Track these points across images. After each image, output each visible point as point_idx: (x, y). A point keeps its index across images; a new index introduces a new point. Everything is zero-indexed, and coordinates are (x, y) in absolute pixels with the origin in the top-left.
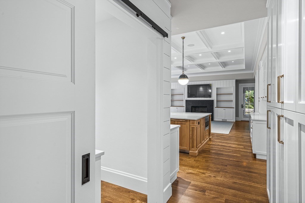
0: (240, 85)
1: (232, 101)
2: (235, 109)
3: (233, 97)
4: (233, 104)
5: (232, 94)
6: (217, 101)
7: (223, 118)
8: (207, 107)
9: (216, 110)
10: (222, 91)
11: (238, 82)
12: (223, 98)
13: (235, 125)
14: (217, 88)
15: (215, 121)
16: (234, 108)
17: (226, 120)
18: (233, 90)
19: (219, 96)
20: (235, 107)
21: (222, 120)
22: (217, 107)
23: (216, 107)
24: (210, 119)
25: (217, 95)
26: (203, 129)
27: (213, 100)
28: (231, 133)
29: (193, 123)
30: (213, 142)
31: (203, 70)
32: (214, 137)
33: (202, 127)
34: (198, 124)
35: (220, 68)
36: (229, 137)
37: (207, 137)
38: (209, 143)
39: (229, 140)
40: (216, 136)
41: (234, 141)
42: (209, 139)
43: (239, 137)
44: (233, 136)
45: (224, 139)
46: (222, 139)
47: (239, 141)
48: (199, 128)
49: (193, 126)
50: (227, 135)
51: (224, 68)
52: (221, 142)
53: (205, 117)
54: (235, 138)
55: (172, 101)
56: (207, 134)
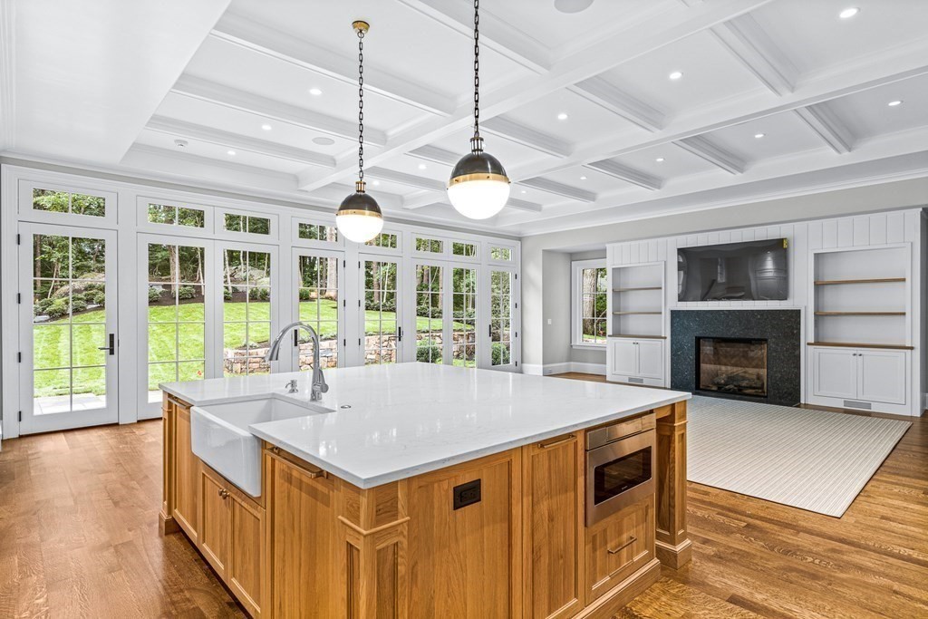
1: (904, 314)
2: (917, 354)
3: (908, 298)
4: (911, 330)
5: (904, 280)
6: (819, 316)
7: (852, 396)
8: (766, 340)
9: (810, 356)
13: (911, 438)
14: (815, 254)
15: (806, 406)
16: (912, 348)
17: (869, 406)
18: (907, 263)
19: (828, 292)
20: (917, 343)
21: (846, 403)
22: (817, 343)
23: (812, 340)
24: (677, 434)
25: (819, 286)
26: (551, 519)
27: (799, 311)
28: (860, 511)
29: (351, 505)
30: (676, 597)
31: (739, 174)
32: (728, 531)
33: (544, 507)
34: (456, 508)
35: (830, 156)
36: (834, 550)
37: (630, 557)
38: (647, 600)
39: (817, 584)
40: (748, 526)
41: (859, 603)
42: (656, 561)
43: (915, 555)
44: (866, 539)
45: (782, 563)
46: (770, 565)
47: (903, 606)
48: (482, 527)
49: (352, 533)
50: (824, 529)
51: (850, 150)
52: (747, 596)
53: (587, 430)
54: (875, 573)
55: (616, 316)
56: (625, 536)
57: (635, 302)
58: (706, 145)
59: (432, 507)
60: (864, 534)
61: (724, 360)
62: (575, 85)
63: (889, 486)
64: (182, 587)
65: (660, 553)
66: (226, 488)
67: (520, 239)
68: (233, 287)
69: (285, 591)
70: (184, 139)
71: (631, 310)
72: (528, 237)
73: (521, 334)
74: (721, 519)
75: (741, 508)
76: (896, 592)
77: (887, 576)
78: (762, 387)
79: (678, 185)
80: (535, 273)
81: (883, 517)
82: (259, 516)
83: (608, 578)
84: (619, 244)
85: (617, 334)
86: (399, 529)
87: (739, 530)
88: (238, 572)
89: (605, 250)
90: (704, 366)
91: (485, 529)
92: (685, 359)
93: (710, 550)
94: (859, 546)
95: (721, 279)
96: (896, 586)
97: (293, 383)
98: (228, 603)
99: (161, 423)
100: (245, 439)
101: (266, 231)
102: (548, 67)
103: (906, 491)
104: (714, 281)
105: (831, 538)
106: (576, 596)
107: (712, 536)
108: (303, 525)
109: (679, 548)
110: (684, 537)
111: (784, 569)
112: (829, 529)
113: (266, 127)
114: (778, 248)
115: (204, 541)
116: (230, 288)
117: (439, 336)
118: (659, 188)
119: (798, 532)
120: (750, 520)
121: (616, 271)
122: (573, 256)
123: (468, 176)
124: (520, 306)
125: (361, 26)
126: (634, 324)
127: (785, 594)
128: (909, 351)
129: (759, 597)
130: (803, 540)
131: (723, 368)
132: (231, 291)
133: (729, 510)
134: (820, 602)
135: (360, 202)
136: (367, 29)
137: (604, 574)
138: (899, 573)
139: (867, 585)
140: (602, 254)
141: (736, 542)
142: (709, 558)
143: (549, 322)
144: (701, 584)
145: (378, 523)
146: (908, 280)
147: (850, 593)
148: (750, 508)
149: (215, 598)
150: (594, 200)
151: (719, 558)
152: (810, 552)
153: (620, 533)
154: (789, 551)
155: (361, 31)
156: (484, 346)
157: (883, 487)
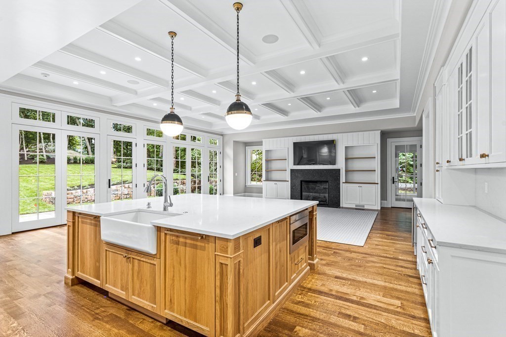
0: (389, 141)
1: (375, 171)
2: (379, 185)
3: (376, 164)
4: (377, 177)
5: (375, 158)
6: (347, 171)
7: (358, 203)
8: (327, 182)
9: (343, 187)
10: (356, 153)
11: (385, 135)
12: (356, 165)
13: (379, 217)
14: (346, 147)
15: (342, 207)
16: (377, 184)
17: (364, 206)
18: (376, 151)
19: (350, 162)
20: (379, 182)
21: (356, 206)
22: (346, 182)
23: (344, 181)
24: (314, 217)
25: (347, 159)
26: (280, 251)
27: (340, 170)
28: (369, 244)
29: (223, 247)
30: (317, 279)
31: (319, 113)
32: (328, 255)
33: (278, 246)
34: (255, 247)
35: (351, 109)
36: (364, 257)
37: (301, 266)
38: (307, 282)
39: (361, 269)
40: (334, 252)
41: (375, 273)
42: (308, 267)
43: (388, 256)
44: (373, 252)
45: (349, 264)
46: (345, 264)
47: (387, 272)
48: (261, 255)
49: (223, 258)
50: (359, 251)
51: (358, 107)
52: (341, 276)
53: (290, 216)
54: (378, 263)
55: (267, 171)
56: (300, 258)
57: (275, 165)
58: (310, 101)
59: (248, 247)
60: (372, 251)
61: (311, 190)
62: (265, 72)
63: (376, 234)
64: (97, 307)
65: (310, 265)
66: (127, 254)
67: (222, 135)
68: (47, 156)
69: (174, 293)
70: (48, 73)
71: (273, 169)
72: (226, 134)
73: (223, 181)
74: (325, 251)
75: (330, 247)
76: (385, 268)
77: (381, 263)
78: (326, 201)
79: (295, 115)
80: (230, 151)
81: (376, 245)
82: (155, 263)
83: (295, 274)
84: (276, 139)
85: (267, 180)
86: (241, 255)
87: (332, 254)
88: (137, 292)
89: (262, 142)
90: (303, 193)
91: (263, 256)
92: (296, 190)
93: (324, 262)
94: (371, 255)
95: (305, 156)
96: (385, 266)
97: (149, 204)
98: (127, 310)
99: (66, 228)
100: (148, 228)
101: (92, 126)
102: (254, 63)
103: (381, 235)
104: (302, 157)
105: (362, 253)
106: (287, 282)
107: (323, 257)
108: (187, 261)
109: (315, 262)
110: (316, 258)
111: (350, 265)
112: (361, 250)
113: (103, 73)
114: (331, 144)
115: (106, 283)
116: (45, 156)
117: (176, 182)
118: (287, 116)
119: (351, 252)
120: (335, 250)
121: (267, 151)
122: (246, 144)
123: (236, 111)
124: (223, 167)
125: (173, 34)
126: (275, 175)
127: (352, 273)
128: (376, 185)
129: (344, 275)
130: (353, 255)
131: (311, 194)
132: (45, 158)
133: (326, 248)
134: (363, 274)
135: (172, 117)
136: (175, 36)
137: (294, 273)
138: (384, 262)
139: (376, 267)
140: (260, 143)
141: (332, 258)
142: (324, 265)
143: (236, 174)
144: (324, 274)
145: (235, 253)
146: (376, 158)
147: (372, 270)
148: (333, 246)
149: (118, 308)
150: (259, 119)
151: (328, 265)
152: (357, 259)
153: (298, 257)
154: (350, 259)
155: (172, 36)
156: (205, 186)
157: (374, 234)
